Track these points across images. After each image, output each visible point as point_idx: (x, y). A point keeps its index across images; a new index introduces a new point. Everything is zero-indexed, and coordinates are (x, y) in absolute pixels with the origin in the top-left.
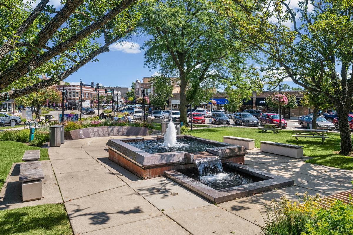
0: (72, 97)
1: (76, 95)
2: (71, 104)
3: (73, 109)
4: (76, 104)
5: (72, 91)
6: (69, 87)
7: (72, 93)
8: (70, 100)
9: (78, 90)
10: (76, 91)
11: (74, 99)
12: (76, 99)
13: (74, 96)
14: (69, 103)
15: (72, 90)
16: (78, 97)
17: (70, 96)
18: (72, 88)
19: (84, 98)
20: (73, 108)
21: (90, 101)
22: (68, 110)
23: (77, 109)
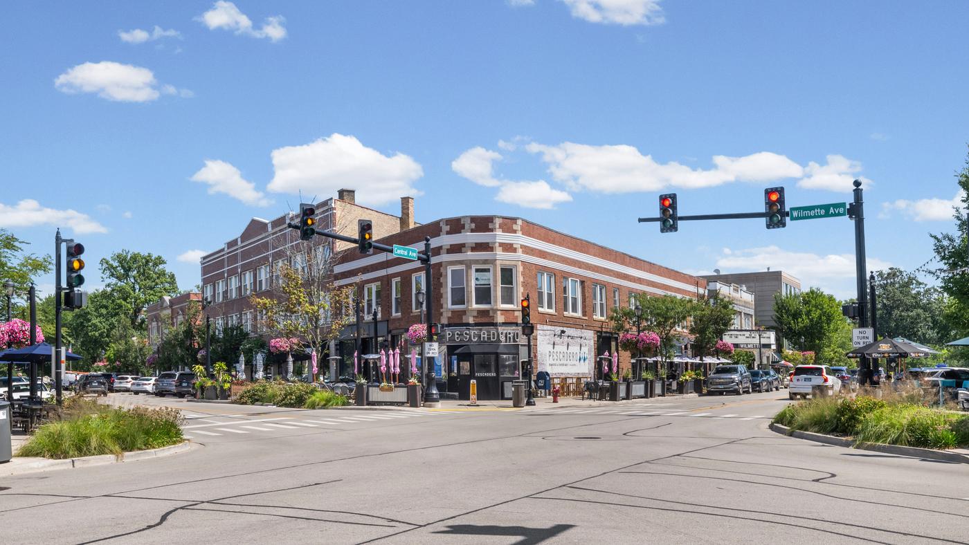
0: (475, 306)
1: (498, 291)
2: (464, 357)
3: (473, 397)
4: (497, 355)
5: (468, 264)
6: (448, 233)
7: (473, 275)
8: (457, 330)
9: (510, 255)
10: (501, 257)
11: (486, 320)
12: (500, 319)
13: (484, 294)
14: (451, 350)
15: (470, 255)
16: (511, 302)
17: (459, 297)
18: (469, 237)
19: (552, 311)
20: (473, 382)
21: (590, 337)
22: (442, 397)
23: (509, 389)
